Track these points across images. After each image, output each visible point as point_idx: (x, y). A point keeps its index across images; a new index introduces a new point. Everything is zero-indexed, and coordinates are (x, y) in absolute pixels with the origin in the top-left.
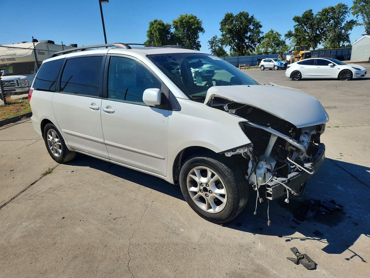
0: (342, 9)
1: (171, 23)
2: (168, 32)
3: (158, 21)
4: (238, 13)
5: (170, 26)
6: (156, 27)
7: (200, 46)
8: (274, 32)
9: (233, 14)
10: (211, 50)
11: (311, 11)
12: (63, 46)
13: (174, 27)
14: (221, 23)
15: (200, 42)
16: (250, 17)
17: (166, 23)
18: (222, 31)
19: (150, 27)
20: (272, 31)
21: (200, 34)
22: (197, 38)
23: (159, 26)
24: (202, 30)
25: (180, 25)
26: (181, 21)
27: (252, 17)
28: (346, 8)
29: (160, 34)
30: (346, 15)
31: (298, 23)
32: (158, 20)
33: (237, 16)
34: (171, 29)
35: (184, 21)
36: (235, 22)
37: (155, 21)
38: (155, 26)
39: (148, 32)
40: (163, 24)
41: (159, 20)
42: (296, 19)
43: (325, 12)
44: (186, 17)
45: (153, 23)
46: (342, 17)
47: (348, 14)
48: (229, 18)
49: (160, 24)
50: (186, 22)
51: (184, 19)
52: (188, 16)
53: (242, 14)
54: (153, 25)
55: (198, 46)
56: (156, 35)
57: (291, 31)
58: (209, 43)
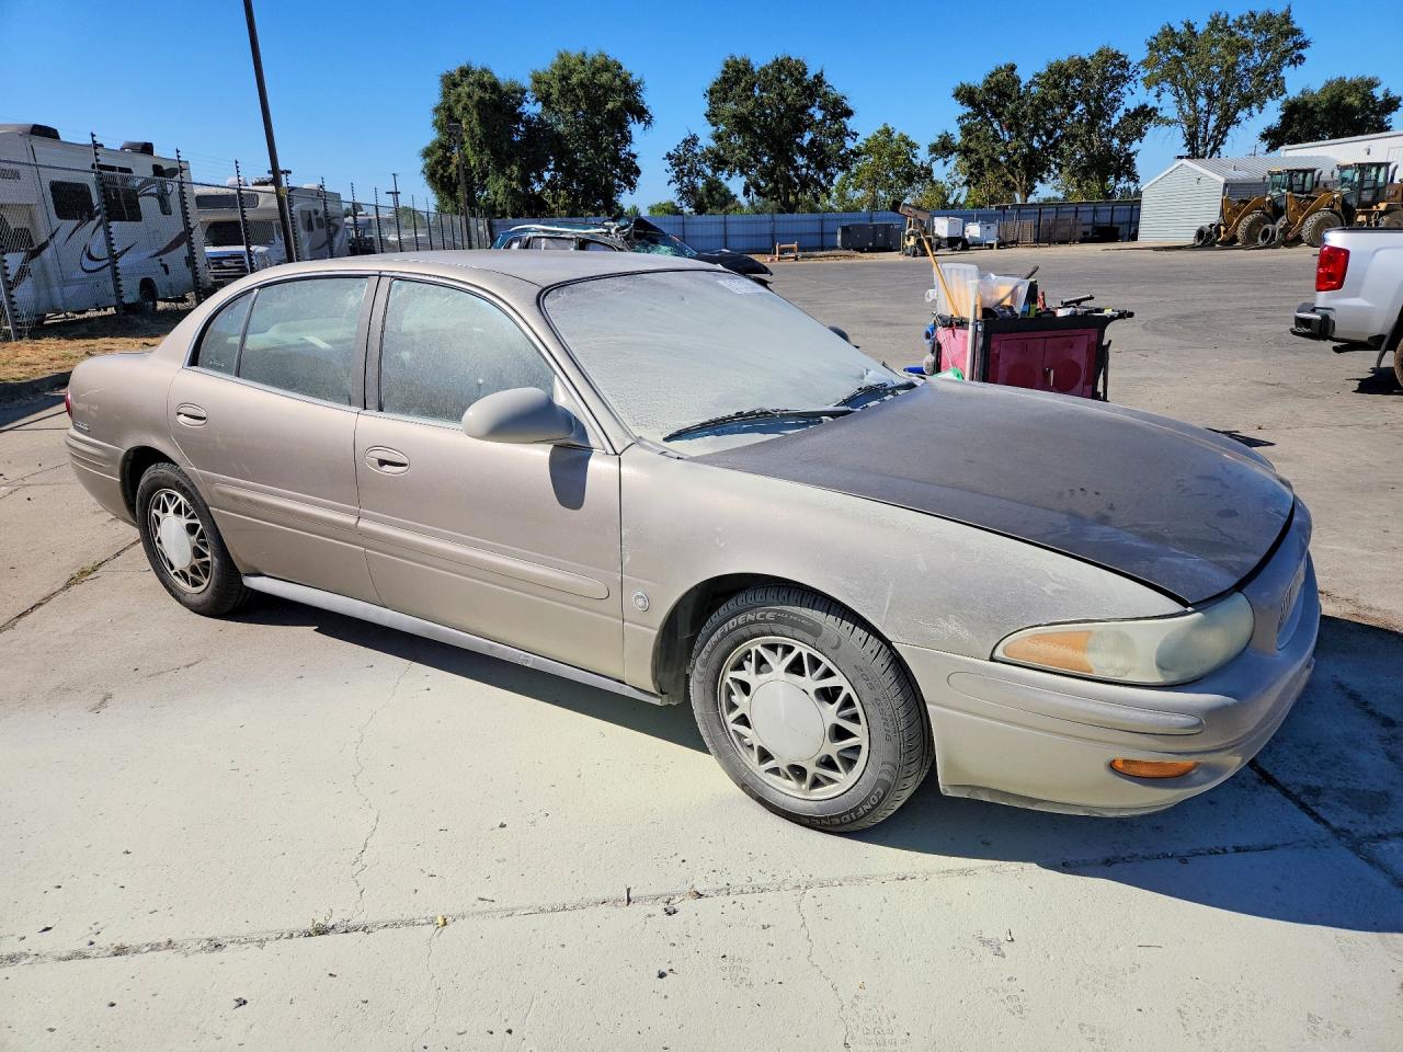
0: (1113, 69)
1: (527, 83)
2: (518, 118)
3: (473, 73)
4: (770, 62)
5: (523, 92)
6: (469, 96)
7: (638, 172)
8: (896, 136)
9: (753, 62)
10: (678, 186)
11: (1013, 68)
12: (98, 151)
13: (537, 100)
14: (711, 92)
15: (635, 156)
16: (810, 76)
17: (507, 79)
18: (714, 124)
19: (445, 95)
20: (888, 132)
21: (635, 128)
22: (627, 139)
23: (478, 93)
24: (641, 113)
25: (562, 94)
26: (564, 78)
27: (819, 79)
28: (1124, 65)
29: (483, 121)
30: (1125, 90)
31: (970, 110)
32: (474, 67)
33: (764, 71)
34: (525, 103)
35: (574, 80)
36: (761, 91)
37: (465, 72)
38: (464, 89)
39: (436, 110)
40: (495, 86)
41: (477, 66)
42: (966, 95)
43: (1058, 75)
44: (583, 63)
45: (458, 79)
46: (1110, 95)
47: (1131, 85)
48: (735, 77)
49: (482, 86)
50: (581, 84)
51: (572, 72)
52: (588, 60)
53: (782, 64)
54: (455, 85)
55: (630, 172)
56: (470, 123)
57: (950, 133)
58: (667, 161)
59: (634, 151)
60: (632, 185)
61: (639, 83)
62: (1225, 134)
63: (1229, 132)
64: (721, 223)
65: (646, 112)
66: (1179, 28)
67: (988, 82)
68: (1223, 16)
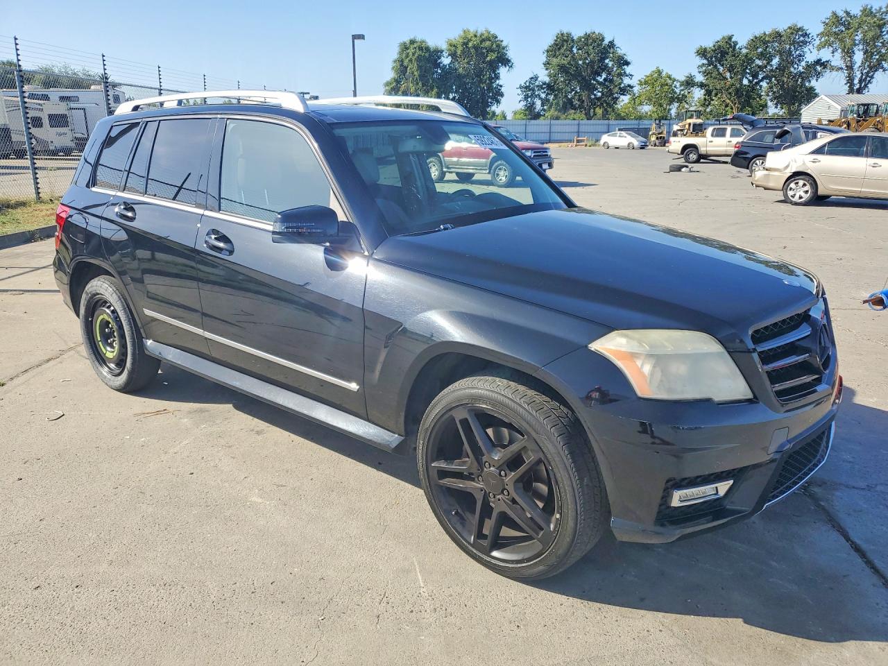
0: (798, 36)
1: (444, 46)
2: (438, 65)
3: (416, 43)
4: (582, 35)
5: (442, 51)
6: (413, 54)
7: (502, 95)
8: (664, 74)
9: (573, 34)
10: (524, 103)
11: (730, 38)
13: (449, 55)
14: (548, 51)
15: (501, 86)
16: (606, 42)
17: (434, 45)
18: (547, 69)
19: (401, 53)
20: (659, 72)
21: (503, 71)
22: (497, 77)
23: (418, 53)
24: (506, 61)
25: (463, 52)
26: (465, 44)
27: (612, 44)
28: (806, 35)
29: (420, 67)
30: (806, 50)
31: (705, 62)
32: (417, 39)
33: (580, 39)
34: (442, 58)
35: (470, 45)
36: (578, 49)
37: (412, 42)
38: (411, 51)
39: (395, 61)
40: (427, 49)
41: (419, 38)
42: (702, 53)
43: (759, 42)
44: (476, 36)
45: (408, 46)
46: (797, 52)
47: (811, 47)
48: (562, 44)
49: (421, 49)
50: (474, 47)
51: (470, 40)
52: (478, 35)
53: (589, 36)
54: (407, 49)
55: (497, 95)
56: (413, 68)
57: (692, 75)
58: (519, 90)
59: (501, 84)
60: (498, 102)
61: (506, 46)
62: (872, 77)
63: (875, 76)
64: (547, 125)
65: (509, 61)
66: (841, 14)
67: (714, 46)
68: (869, 7)
